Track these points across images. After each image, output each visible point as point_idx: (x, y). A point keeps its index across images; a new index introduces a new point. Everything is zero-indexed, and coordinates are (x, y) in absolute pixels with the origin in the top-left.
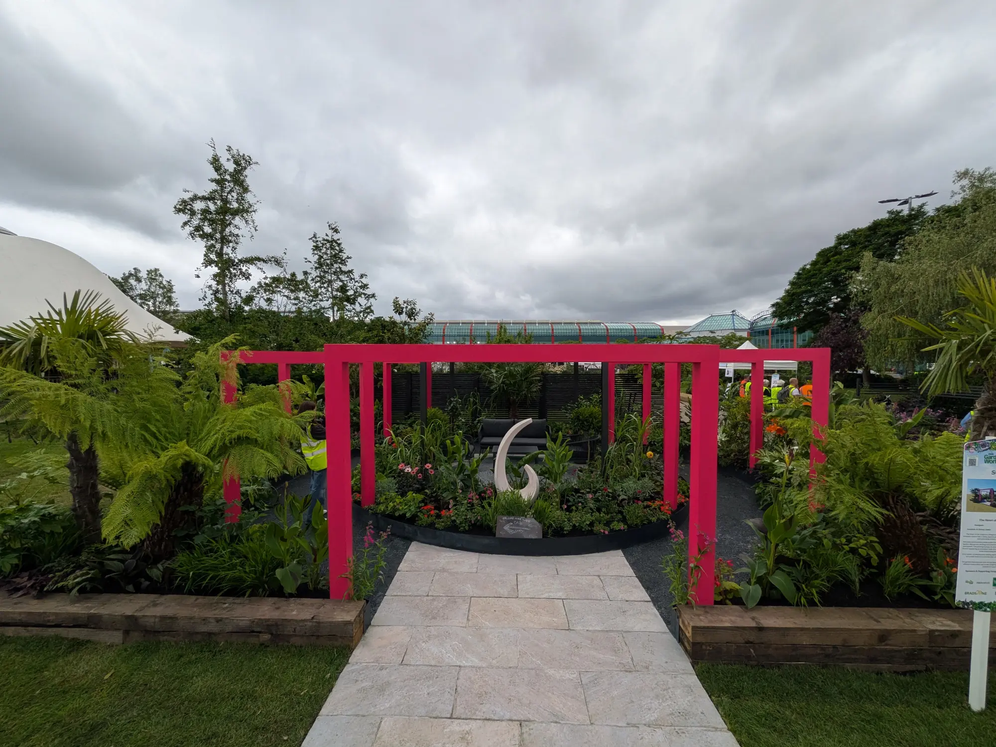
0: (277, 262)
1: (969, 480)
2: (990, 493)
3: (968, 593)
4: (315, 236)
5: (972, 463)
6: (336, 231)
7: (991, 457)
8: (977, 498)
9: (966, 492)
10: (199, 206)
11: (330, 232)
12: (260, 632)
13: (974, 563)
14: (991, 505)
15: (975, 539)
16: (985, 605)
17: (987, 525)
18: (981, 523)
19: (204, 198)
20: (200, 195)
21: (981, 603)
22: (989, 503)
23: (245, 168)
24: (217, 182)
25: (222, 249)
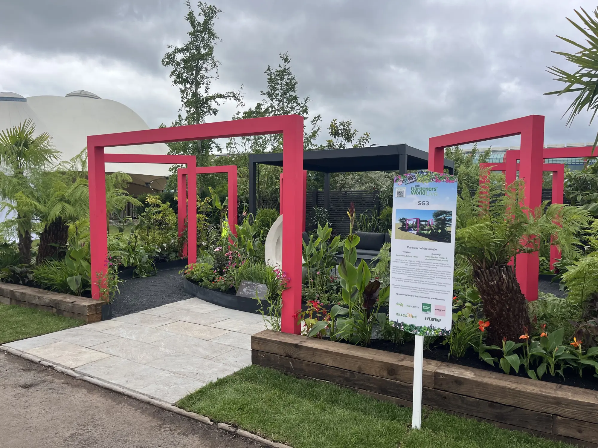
0: (235, 97)
1: (397, 210)
2: (416, 223)
3: (399, 315)
4: (269, 69)
5: (400, 194)
6: (286, 60)
7: (417, 189)
8: (405, 227)
9: (395, 222)
10: (179, 57)
11: (282, 63)
12: (53, 307)
13: (404, 287)
14: (417, 234)
15: (403, 265)
16: (416, 328)
17: (414, 252)
18: (409, 250)
19: (182, 50)
20: (180, 47)
21: (412, 325)
22: (415, 232)
23: (212, 17)
24: (191, 34)
25: (196, 90)
